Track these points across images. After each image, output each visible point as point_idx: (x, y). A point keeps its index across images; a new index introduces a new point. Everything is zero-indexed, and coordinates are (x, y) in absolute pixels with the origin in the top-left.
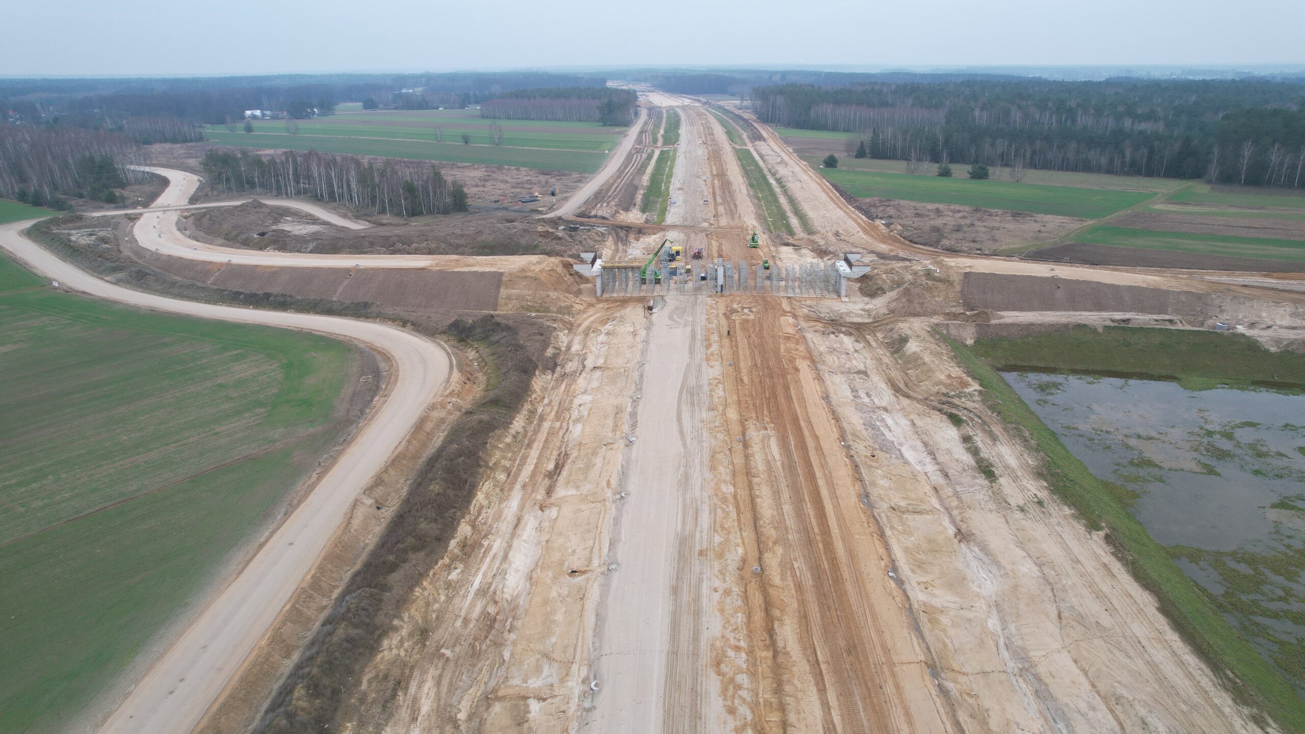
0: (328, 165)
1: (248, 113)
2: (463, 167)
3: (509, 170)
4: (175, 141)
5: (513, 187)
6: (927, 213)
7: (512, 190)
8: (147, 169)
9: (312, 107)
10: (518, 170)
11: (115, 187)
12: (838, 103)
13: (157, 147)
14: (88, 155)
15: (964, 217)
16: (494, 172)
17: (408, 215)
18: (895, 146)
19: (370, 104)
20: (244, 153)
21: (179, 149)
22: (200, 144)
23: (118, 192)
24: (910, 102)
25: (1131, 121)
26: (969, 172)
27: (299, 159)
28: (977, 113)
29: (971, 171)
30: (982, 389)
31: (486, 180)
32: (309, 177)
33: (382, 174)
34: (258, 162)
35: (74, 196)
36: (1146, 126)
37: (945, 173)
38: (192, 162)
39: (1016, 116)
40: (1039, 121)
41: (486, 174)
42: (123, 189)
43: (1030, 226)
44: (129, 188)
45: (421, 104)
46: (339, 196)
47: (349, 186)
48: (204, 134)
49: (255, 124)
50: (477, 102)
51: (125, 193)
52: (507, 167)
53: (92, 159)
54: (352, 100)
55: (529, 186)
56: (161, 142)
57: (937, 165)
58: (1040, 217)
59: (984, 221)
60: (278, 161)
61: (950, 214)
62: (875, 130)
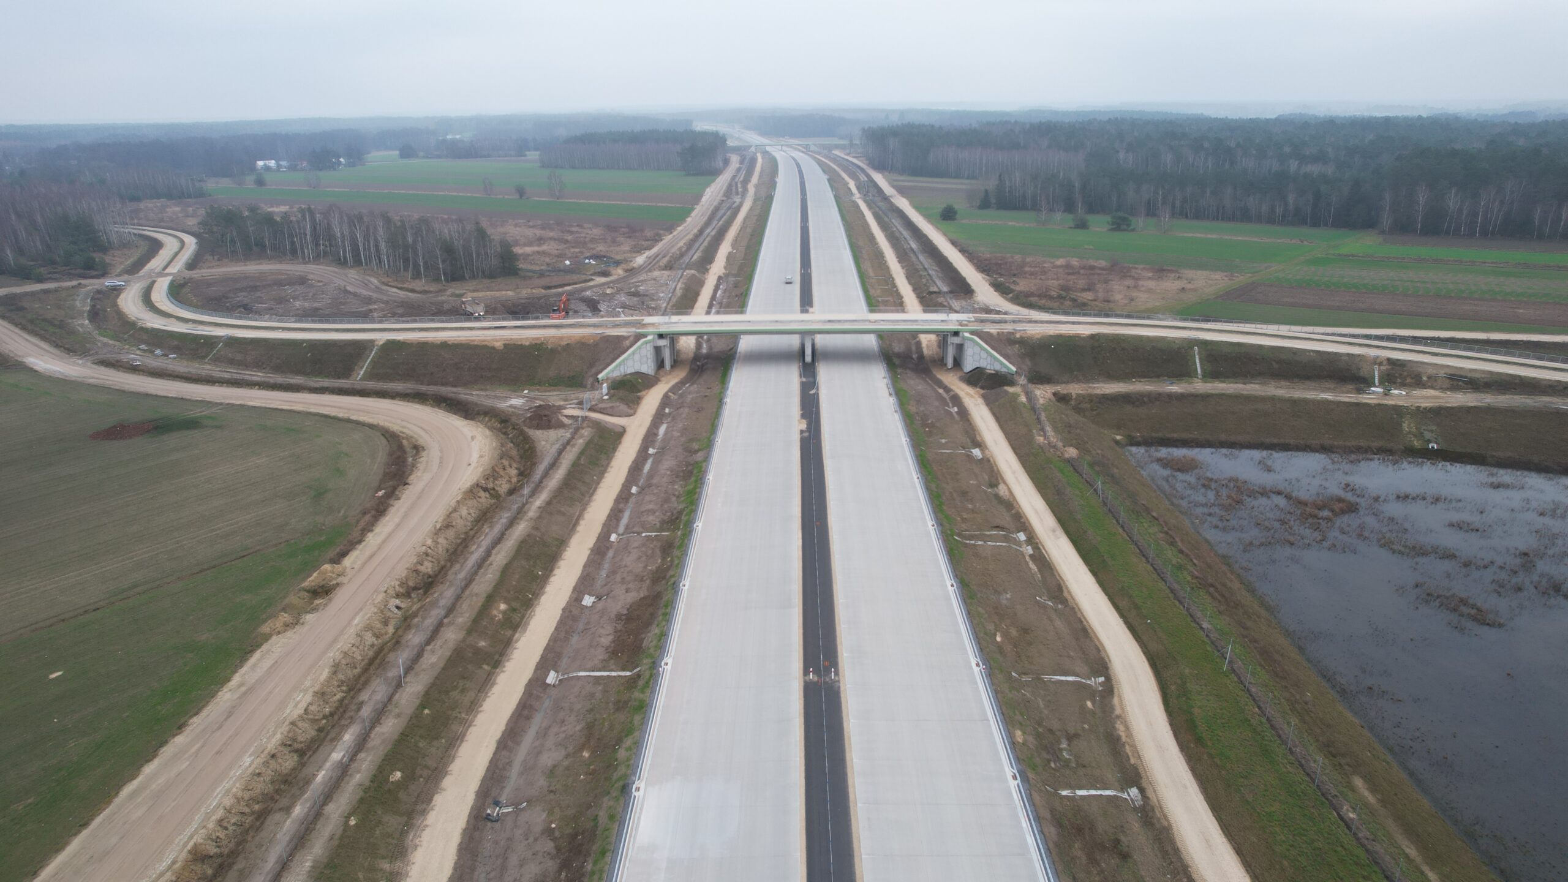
0: (352, 223)
1: (260, 163)
2: (515, 224)
3: (570, 227)
4: (169, 197)
5: (574, 247)
7: (572, 250)
8: (136, 230)
9: (338, 157)
10: (581, 227)
11: (95, 252)
12: (962, 146)
13: (147, 204)
14: (61, 213)
16: (552, 229)
17: (447, 280)
18: (1023, 196)
19: (407, 153)
20: (253, 210)
21: (174, 206)
22: (199, 200)
23: (97, 257)
26: (1108, 224)
27: (318, 217)
28: (1121, 155)
29: (1110, 222)
31: (542, 239)
32: (330, 238)
33: (417, 232)
34: (269, 219)
36: (1313, 169)
37: (1081, 225)
38: (191, 221)
39: (1168, 159)
40: (1193, 164)
41: (543, 231)
42: (106, 254)
44: (112, 253)
45: (470, 153)
46: (366, 259)
47: (377, 247)
48: (205, 188)
49: (268, 177)
50: (536, 149)
51: (108, 258)
52: (567, 224)
53: (66, 218)
54: (386, 148)
55: (592, 245)
56: (152, 198)
57: (1071, 216)
58: (1186, 273)
60: (293, 219)
62: (1000, 176)
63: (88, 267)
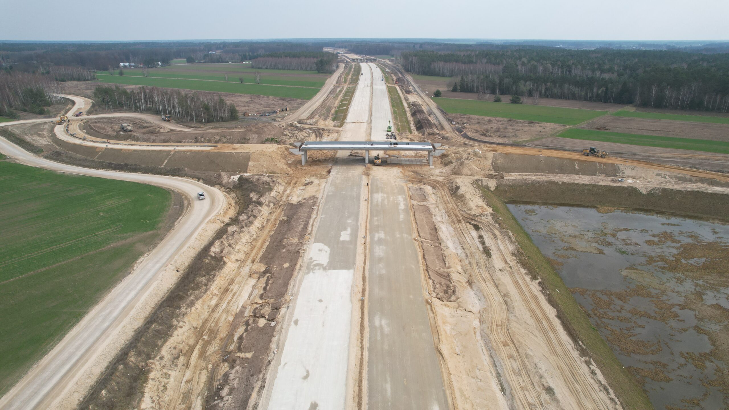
2: (238, 96)
3: (263, 97)
4: (79, 80)
5: (264, 107)
6: (484, 122)
7: (264, 109)
8: (63, 96)
10: (268, 97)
11: (44, 106)
12: (446, 61)
13: (69, 84)
14: (29, 87)
15: (503, 124)
16: (255, 99)
20: (117, 87)
21: (81, 84)
22: (93, 82)
23: (46, 109)
24: (485, 61)
25: (599, 73)
26: (510, 100)
28: (519, 67)
29: (511, 99)
30: (493, 212)
31: (250, 103)
33: (192, 100)
34: (125, 93)
35: (22, 110)
36: (607, 76)
37: (498, 100)
41: (251, 99)
42: (49, 107)
43: (536, 129)
44: (52, 106)
45: (219, 60)
46: (169, 111)
47: (174, 106)
48: (95, 76)
49: (124, 71)
51: (50, 109)
52: (262, 96)
54: (181, 57)
55: (273, 106)
56: (71, 80)
57: (494, 96)
58: (543, 124)
59: (513, 126)
61: (496, 122)
62: (462, 76)
63: (42, 113)
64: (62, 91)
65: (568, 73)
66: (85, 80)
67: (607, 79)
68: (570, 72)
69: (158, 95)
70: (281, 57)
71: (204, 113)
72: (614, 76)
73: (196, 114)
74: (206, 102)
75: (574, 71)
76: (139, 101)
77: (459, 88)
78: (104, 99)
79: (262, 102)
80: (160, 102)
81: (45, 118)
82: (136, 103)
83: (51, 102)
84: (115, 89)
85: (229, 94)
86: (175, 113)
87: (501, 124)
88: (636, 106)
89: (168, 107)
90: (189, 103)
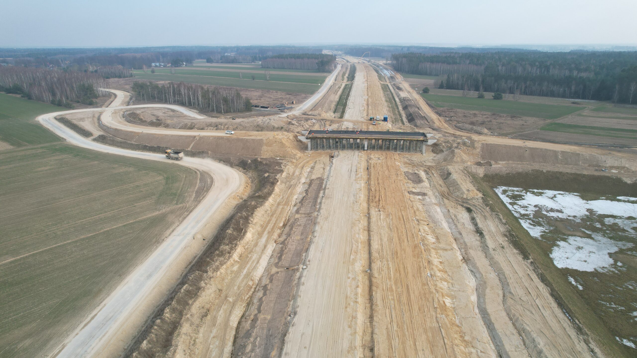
0: (188, 89)
1: (153, 64)
2: (251, 91)
3: (272, 92)
4: (120, 77)
5: (274, 101)
6: (469, 115)
7: (273, 102)
8: (107, 90)
9: (182, 62)
10: (277, 92)
11: (93, 98)
12: (432, 62)
13: (112, 80)
14: (82, 83)
15: (487, 118)
16: (266, 93)
17: (224, 113)
18: (458, 83)
19: (209, 61)
20: (150, 83)
21: (122, 81)
22: (131, 78)
23: (94, 100)
24: (468, 62)
25: (577, 72)
26: (493, 96)
27: (175, 86)
28: (500, 68)
29: (494, 95)
30: (483, 196)
31: (261, 97)
32: (180, 94)
33: (213, 93)
34: (157, 87)
35: (76, 102)
36: (584, 75)
37: (481, 97)
38: (127, 87)
39: (520, 70)
40: (531, 72)
41: (262, 94)
42: (97, 99)
43: (518, 122)
44: (99, 99)
45: (234, 61)
46: (193, 103)
47: (198, 98)
48: (133, 74)
49: (156, 69)
50: (260, 60)
51: (97, 100)
52: (272, 91)
53: (84, 85)
54: (201, 59)
55: (281, 100)
56: (114, 78)
57: (477, 92)
58: (525, 118)
59: (497, 120)
60: (166, 87)
61: (481, 116)
62: (448, 75)
63: (91, 104)
64: (107, 86)
65: (545, 73)
66: (124, 77)
67: (584, 78)
68: (548, 71)
69: (184, 90)
70: (287, 58)
71: (223, 105)
72: (591, 75)
73: (216, 106)
74: (225, 95)
75: (552, 71)
76: (169, 95)
77: (445, 85)
78: (139, 92)
79: (272, 96)
80: (186, 95)
81: (94, 108)
82: (165, 96)
83: (98, 95)
84: (148, 84)
85: (244, 89)
86: (199, 105)
87: (486, 118)
88: (613, 102)
89: (193, 99)
90: (211, 96)
